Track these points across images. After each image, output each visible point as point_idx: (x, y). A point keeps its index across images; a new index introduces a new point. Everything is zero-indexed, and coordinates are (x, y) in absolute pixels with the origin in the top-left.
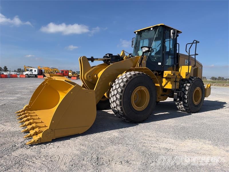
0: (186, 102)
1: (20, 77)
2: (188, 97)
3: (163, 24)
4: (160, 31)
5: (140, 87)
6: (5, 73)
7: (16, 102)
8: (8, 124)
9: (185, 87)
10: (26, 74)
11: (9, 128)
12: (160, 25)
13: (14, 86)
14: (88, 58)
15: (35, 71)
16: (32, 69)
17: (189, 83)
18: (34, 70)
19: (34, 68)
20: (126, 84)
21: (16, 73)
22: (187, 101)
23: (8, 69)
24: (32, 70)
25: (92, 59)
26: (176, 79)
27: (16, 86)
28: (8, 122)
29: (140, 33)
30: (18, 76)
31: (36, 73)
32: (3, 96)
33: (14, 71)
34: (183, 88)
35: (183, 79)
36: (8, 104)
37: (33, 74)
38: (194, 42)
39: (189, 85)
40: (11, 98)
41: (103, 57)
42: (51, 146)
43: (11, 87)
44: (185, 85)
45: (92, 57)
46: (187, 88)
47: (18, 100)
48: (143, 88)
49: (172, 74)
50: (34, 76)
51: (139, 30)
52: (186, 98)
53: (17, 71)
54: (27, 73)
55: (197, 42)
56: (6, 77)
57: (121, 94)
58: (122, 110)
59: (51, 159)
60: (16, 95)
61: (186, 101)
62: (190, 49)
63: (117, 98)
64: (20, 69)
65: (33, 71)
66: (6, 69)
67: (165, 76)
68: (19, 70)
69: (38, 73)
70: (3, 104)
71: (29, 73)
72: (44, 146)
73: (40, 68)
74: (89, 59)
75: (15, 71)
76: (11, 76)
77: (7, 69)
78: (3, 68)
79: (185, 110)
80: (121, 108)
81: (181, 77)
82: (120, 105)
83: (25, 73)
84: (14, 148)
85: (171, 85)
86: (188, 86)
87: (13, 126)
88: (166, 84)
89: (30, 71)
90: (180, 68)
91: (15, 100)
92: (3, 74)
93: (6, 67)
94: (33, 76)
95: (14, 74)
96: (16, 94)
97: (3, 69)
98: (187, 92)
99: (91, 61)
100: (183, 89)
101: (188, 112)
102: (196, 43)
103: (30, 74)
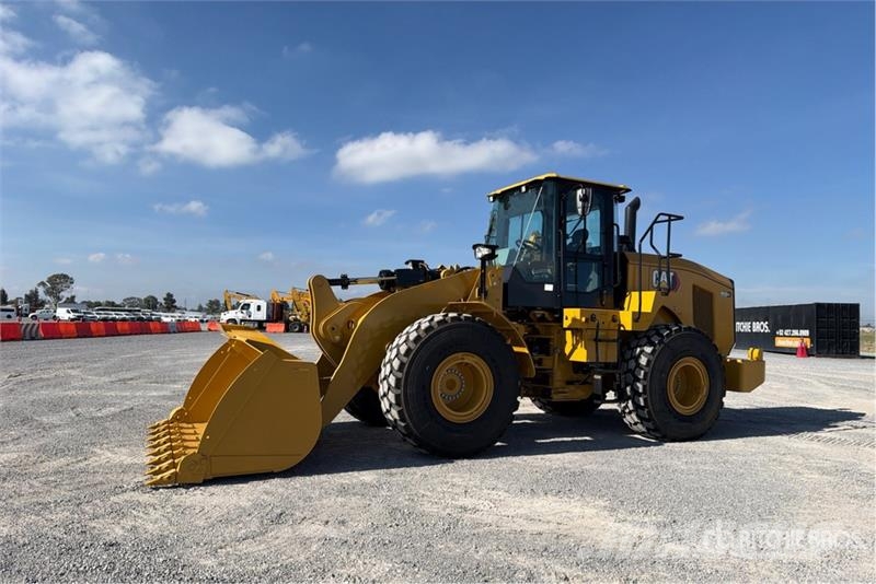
0: (642, 404)
1: (210, 330)
2: (648, 388)
3: (554, 175)
4: (550, 192)
5: (460, 355)
6: (167, 318)
7: (163, 403)
8: (123, 450)
9: (639, 356)
10: (229, 321)
11: (123, 458)
12: (546, 178)
13: (179, 359)
14: (329, 281)
15: (259, 308)
16: (247, 301)
17: (651, 344)
18: (254, 304)
19: (257, 298)
20: (412, 346)
21: (200, 315)
22: (645, 400)
23: (176, 304)
24: (249, 305)
25: (344, 282)
26: (597, 333)
27: (183, 358)
28: (125, 446)
29: (503, 198)
30: (204, 327)
31: (262, 315)
32: (136, 388)
33: (196, 308)
34: (633, 361)
35: (625, 331)
36: (140, 407)
37: (252, 318)
38: (659, 219)
39: (648, 350)
40: (155, 394)
41: (377, 275)
42: (198, 492)
43: (167, 363)
44: (638, 350)
45: (344, 277)
46: (643, 361)
47: (170, 398)
48: (471, 359)
49: (583, 319)
50: (256, 325)
51: (499, 192)
52: (641, 391)
53: (206, 310)
54: (231, 314)
55: (671, 218)
56: (165, 329)
57: (400, 375)
58: (402, 420)
59: (182, 510)
60: (171, 386)
61: (641, 399)
62: (641, 241)
63: (389, 385)
64: (217, 303)
65: (253, 309)
66: (170, 304)
67: (566, 324)
68: (215, 307)
69: (268, 316)
70: (125, 407)
71: (237, 315)
72: (184, 491)
73: (278, 299)
74: (334, 282)
75: (200, 309)
76: (183, 328)
77: (174, 301)
78: (161, 300)
79: (644, 430)
80: (399, 412)
81: (620, 325)
82: (398, 404)
83: (224, 317)
84: (119, 489)
85: (585, 352)
86: (647, 354)
87: (132, 454)
88: (574, 348)
89: (242, 308)
90: (627, 299)
91: (164, 397)
92: (159, 320)
93: (172, 296)
94: (251, 325)
95: (193, 320)
96: (175, 382)
97: (163, 302)
98: (642, 372)
99: (340, 287)
100: (632, 364)
101: (656, 438)
102: (669, 221)
103: (242, 321)
